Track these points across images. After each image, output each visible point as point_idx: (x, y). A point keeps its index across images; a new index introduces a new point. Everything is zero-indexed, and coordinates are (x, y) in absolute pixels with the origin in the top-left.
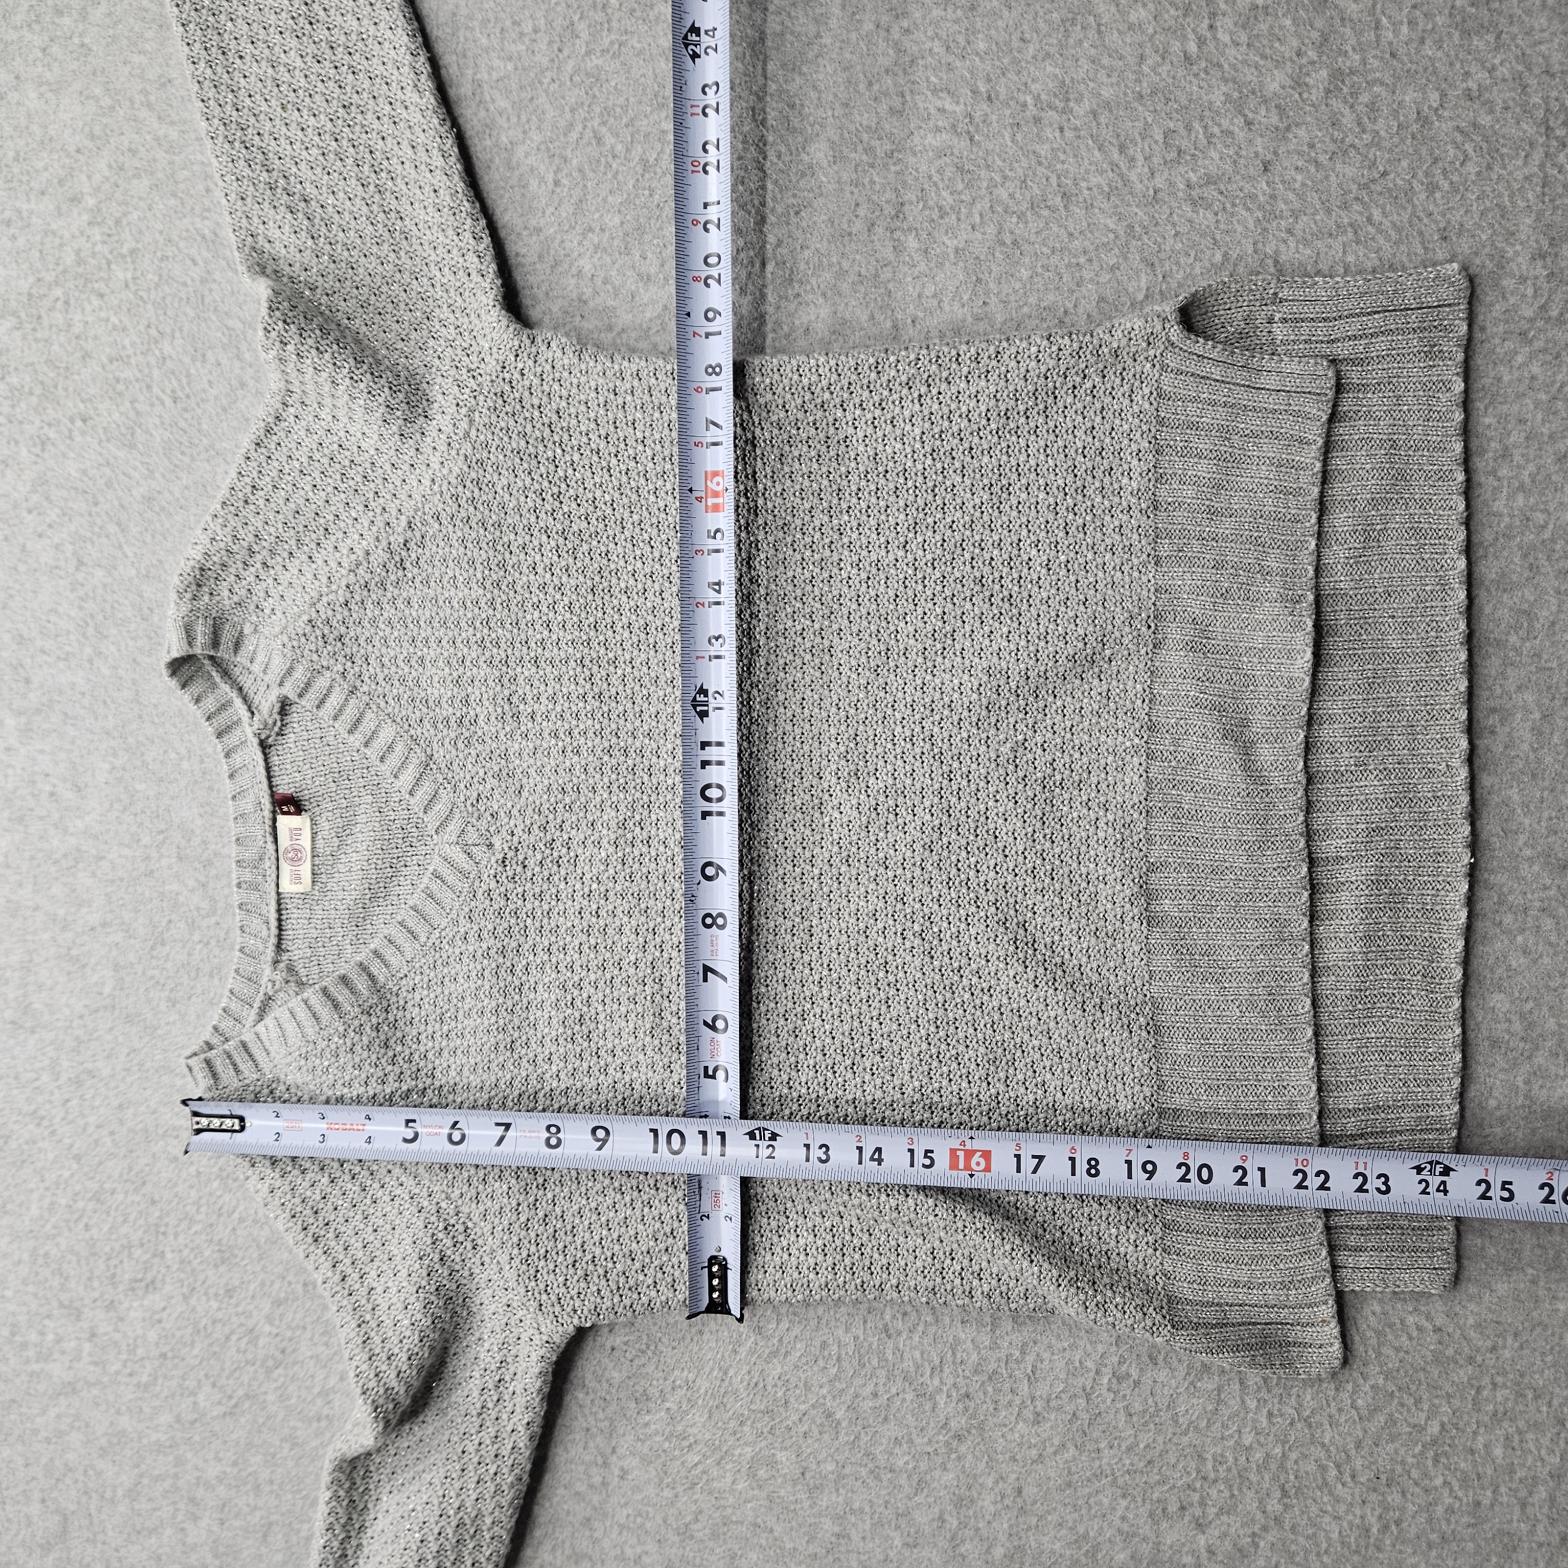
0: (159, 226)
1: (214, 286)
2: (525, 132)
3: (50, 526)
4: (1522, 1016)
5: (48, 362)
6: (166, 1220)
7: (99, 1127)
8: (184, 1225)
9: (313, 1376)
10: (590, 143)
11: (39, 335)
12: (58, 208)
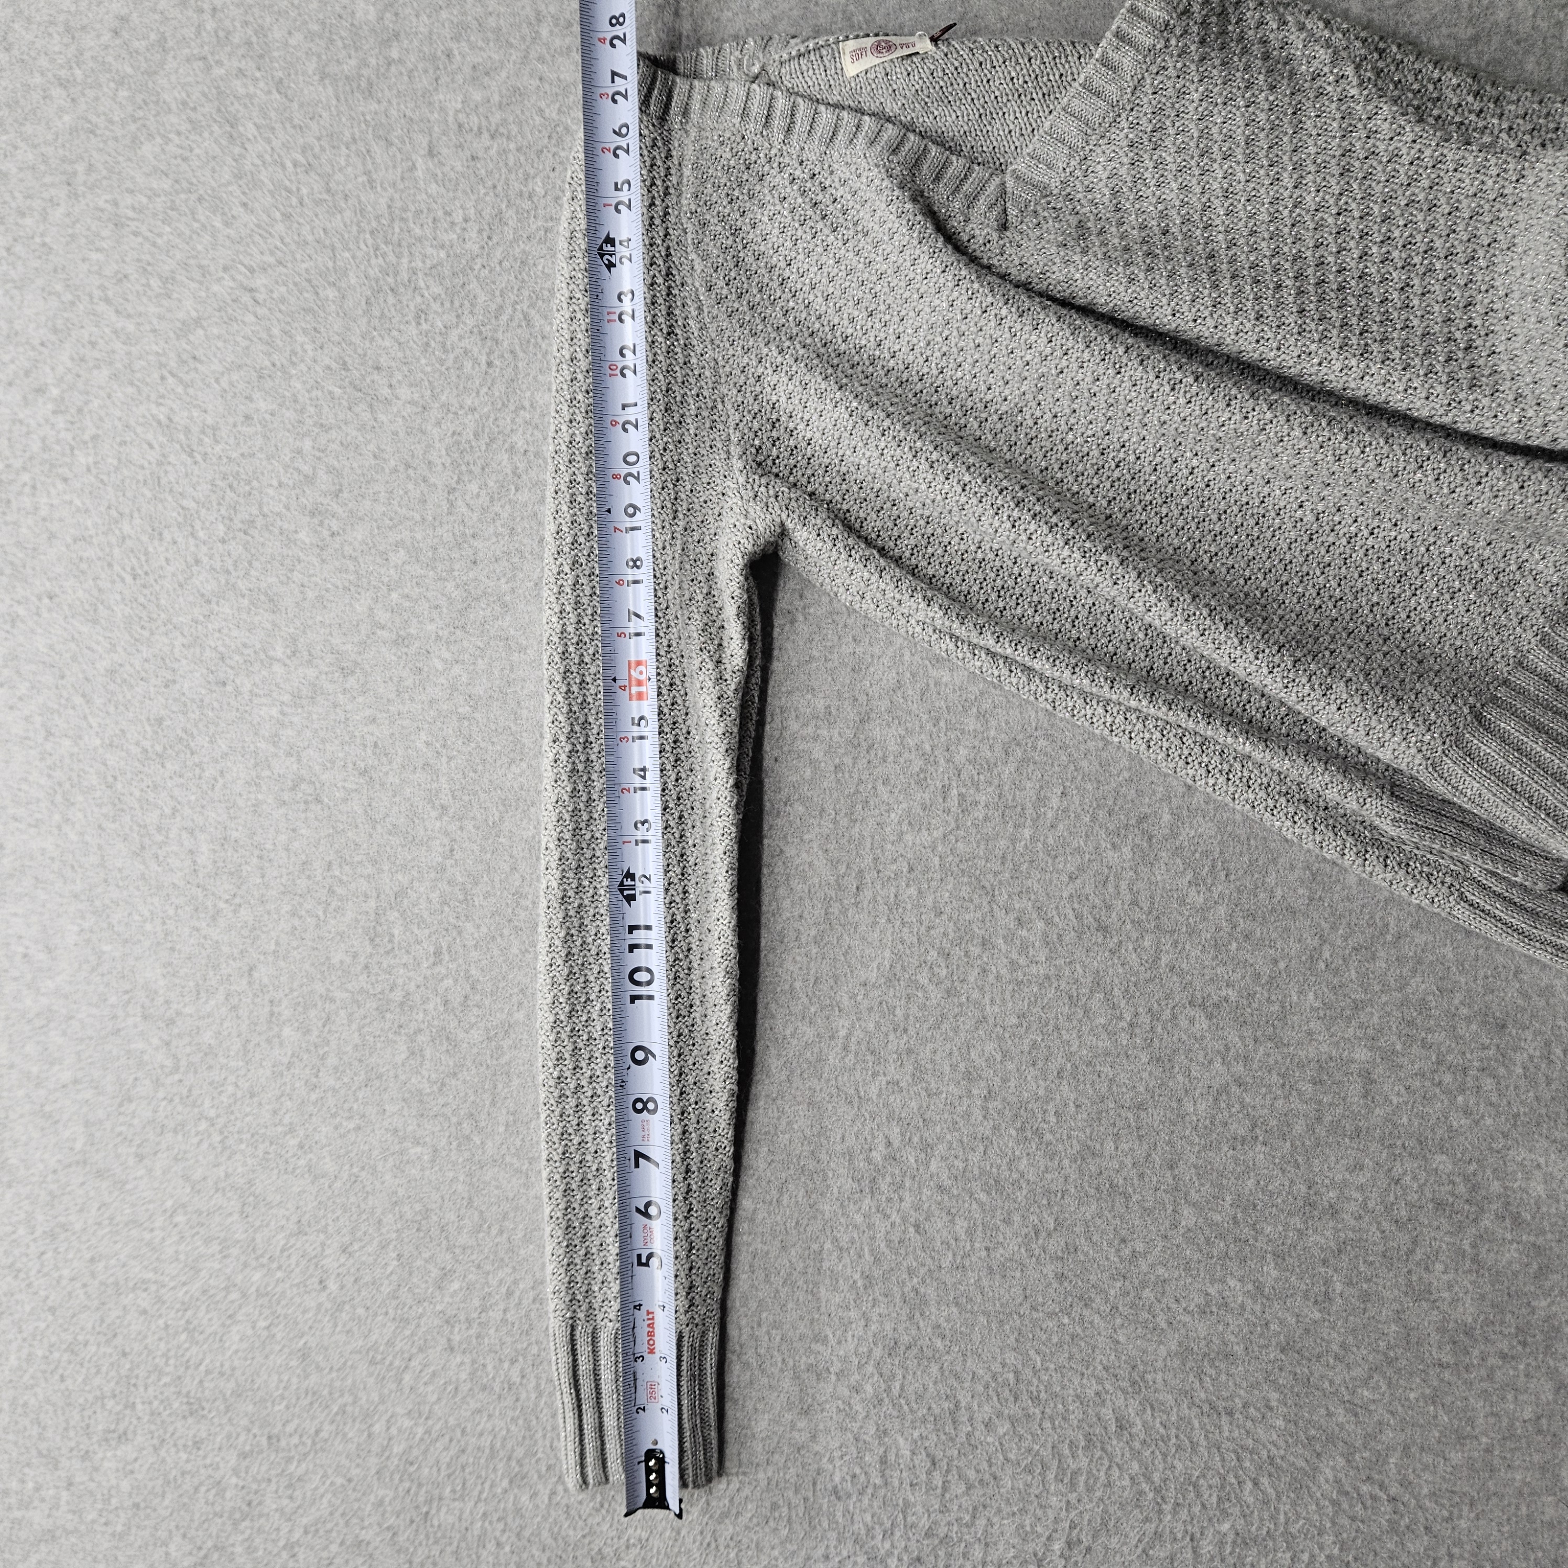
0: (118, 413)
1: (169, 468)
2: (458, 316)
3: (21, 699)
4: (1466, 1179)
5: (18, 544)
6: (136, 1372)
7: (72, 1279)
8: (153, 1377)
9: (278, 1529)
10: (520, 326)
11: (9, 518)
12: (25, 398)
